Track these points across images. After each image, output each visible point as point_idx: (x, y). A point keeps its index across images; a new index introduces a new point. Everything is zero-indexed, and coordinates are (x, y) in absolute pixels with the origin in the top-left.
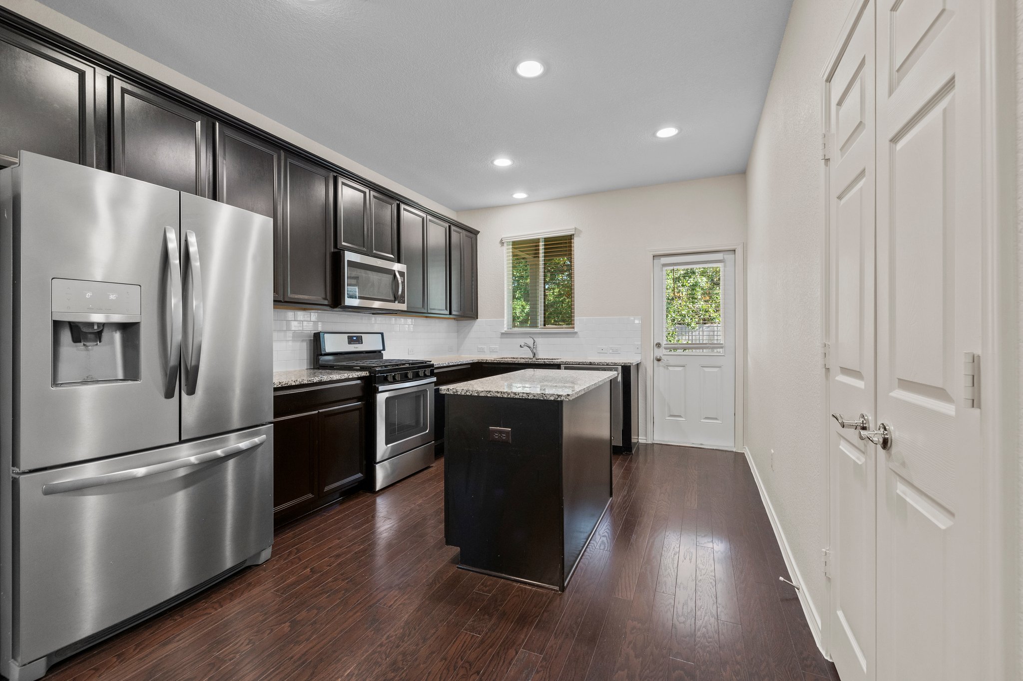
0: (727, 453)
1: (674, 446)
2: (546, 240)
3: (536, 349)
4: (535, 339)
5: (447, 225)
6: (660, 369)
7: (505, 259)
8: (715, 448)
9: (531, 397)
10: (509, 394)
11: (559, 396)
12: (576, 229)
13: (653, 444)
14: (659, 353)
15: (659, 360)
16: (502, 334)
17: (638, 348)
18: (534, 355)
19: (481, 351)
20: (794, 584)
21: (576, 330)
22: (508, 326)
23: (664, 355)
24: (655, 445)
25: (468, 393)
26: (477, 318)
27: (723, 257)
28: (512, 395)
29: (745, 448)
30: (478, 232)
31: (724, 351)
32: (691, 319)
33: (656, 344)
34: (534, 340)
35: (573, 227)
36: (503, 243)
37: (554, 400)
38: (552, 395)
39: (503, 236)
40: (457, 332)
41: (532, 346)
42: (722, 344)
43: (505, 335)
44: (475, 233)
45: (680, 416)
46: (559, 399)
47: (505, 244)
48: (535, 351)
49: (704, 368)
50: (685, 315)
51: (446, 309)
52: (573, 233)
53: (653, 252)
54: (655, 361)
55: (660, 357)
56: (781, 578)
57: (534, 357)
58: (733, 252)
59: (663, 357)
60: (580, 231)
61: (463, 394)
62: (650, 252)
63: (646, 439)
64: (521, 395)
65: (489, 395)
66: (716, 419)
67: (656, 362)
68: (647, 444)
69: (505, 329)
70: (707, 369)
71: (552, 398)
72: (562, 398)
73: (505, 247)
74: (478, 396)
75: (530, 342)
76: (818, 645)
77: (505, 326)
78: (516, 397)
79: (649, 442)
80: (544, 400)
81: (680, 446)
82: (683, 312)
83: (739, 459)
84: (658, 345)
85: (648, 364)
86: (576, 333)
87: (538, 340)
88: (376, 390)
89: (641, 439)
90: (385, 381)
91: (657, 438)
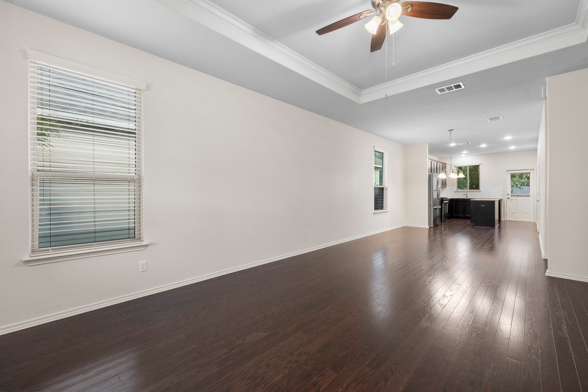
0: (532, 222)
1: (513, 221)
2: (470, 167)
6: (509, 201)
8: (527, 221)
12: (480, 163)
14: (509, 196)
15: (508, 198)
16: (455, 191)
17: (502, 195)
18: (467, 197)
21: (480, 190)
24: (507, 221)
26: (446, 187)
27: (531, 171)
29: (536, 221)
31: (530, 196)
37: (494, 201)
39: (455, 165)
43: (455, 192)
44: (446, 164)
45: (515, 213)
47: (455, 167)
53: (506, 170)
59: (510, 198)
60: (482, 164)
66: (527, 214)
68: (504, 221)
69: (456, 190)
70: (524, 201)
75: (465, 193)
79: (505, 220)
80: (492, 201)
83: (535, 224)
84: (508, 194)
85: (505, 200)
86: (481, 191)
87: (468, 193)
88: (443, 202)
89: (502, 219)
90: (444, 201)
91: (508, 219)
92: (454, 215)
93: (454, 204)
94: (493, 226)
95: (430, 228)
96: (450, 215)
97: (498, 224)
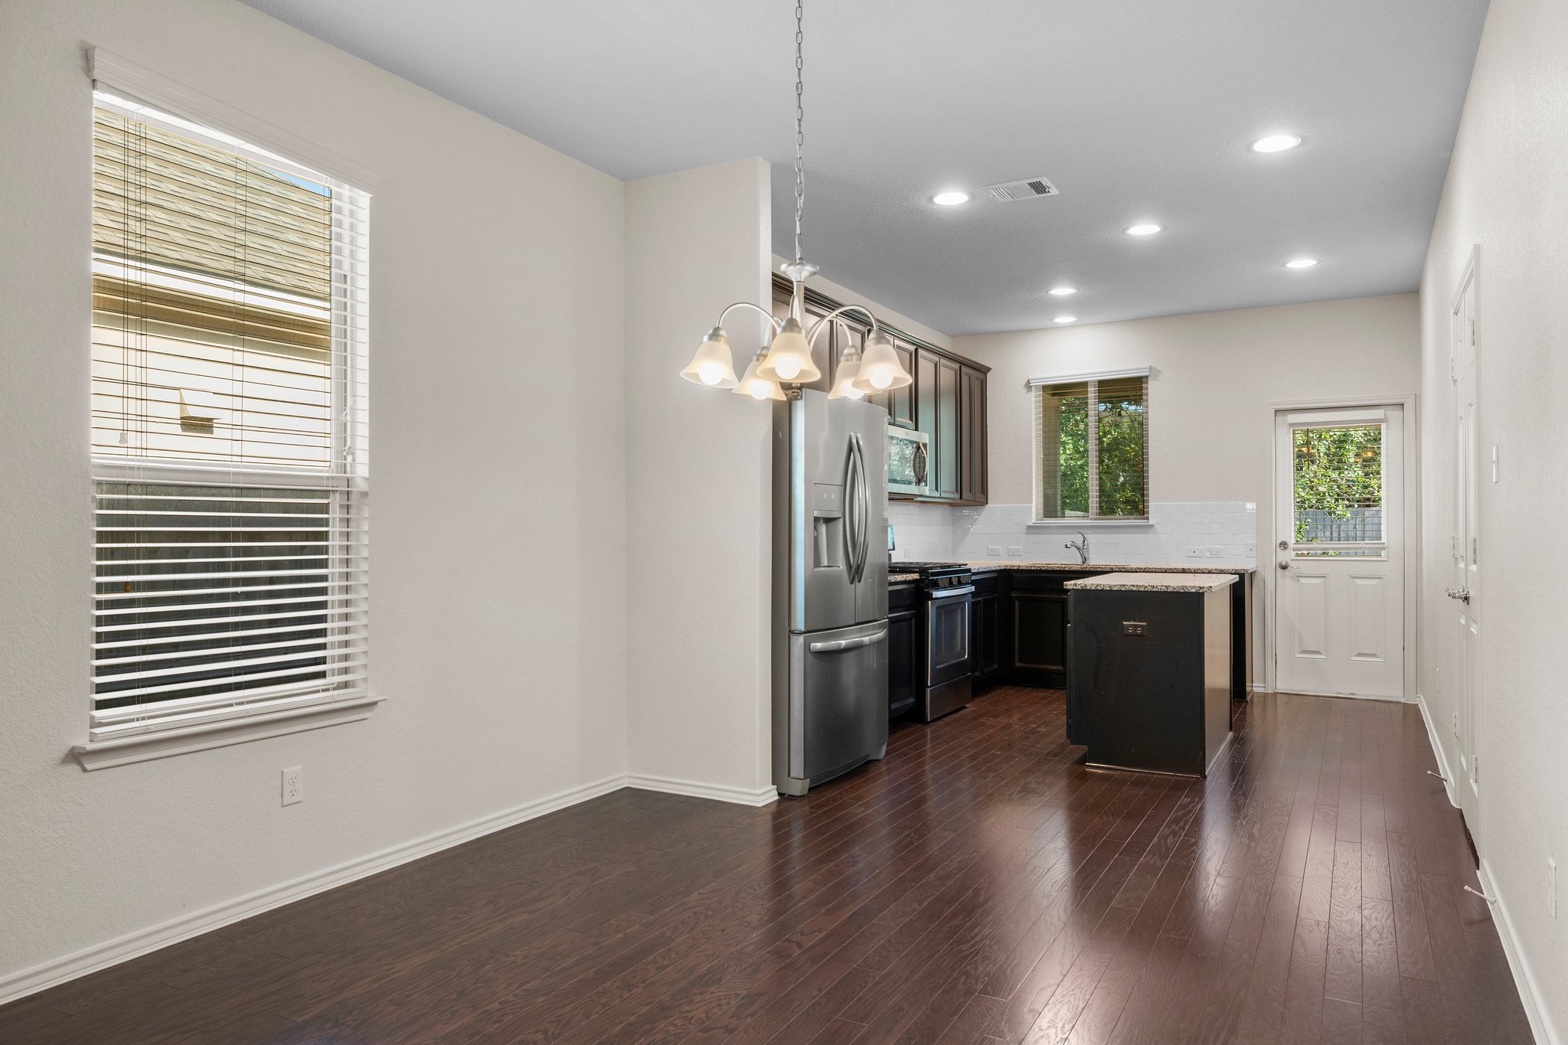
0: (1391, 705)
1: (1309, 696)
2: (1101, 383)
3: (1088, 551)
4: (1086, 536)
5: (957, 366)
6: (1285, 581)
7: (1033, 411)
8: (1372, 698)
9: (1170, 590)
10: (1145, 587)
11: (1201, 588)
12: (1151, 368)
13: (1275, 694)
14: (1285, 557)
15: (1284, 568)
16: (1029, 527)
17: (1251, 550)
18: (1085, 560)
19: (993, 554)
20: (1443, 776)
21: (1151, 522)
22: (1037, 514)
23: (1292, 560)
24: (1278, 696)
25: (1098, 588)
26: (987, 503)
27: (1385, 415)
28: (1150, 589)
29: (1419, 697)
30: (989, 369)
31: (1388, 554)
32: (1337, 500)
33: (1281, 544)
34: (1084, 538)
35: (1148, 366)
36: (1030, 387)
37: (1196, 592)
38: (1194, 587)
39: (1030, 377)
40: (953, 525)
41: (1081, 545)
42: (1384, 543)
43: (1032, 529)
44: (983, 371)
45: (1318, 652)
46: (1201, 591)
47: (1033, 389)
48: (1086, 554)
49: (1356, 580)
50: (1324, 494)
51: (957, 491)
52: (1148, 374)
53: (1275, 405)
54: (1278, 568)
55: (1287, 562)
56: (1429, 772)
57: (1084, 563)
58: (1401, 407)
59: (1291, 564)
60: (1158, 372)
61: (1093, 588)
62: (1270, 405)
63: (1265, 687)
64: (1160, 588)
65: (1123, 589)
66: (1374, 655)
67: (1279, 570)
68: (1265, 695)
69: (1033, 520)
70: (1359, 582)
71: (1194, 590)
72: (1205, 590)
73: (1033, 394)
74: (1111, 590)
75: (1079, 540)
76: (1452, 803)
77: (1034, 515)
78: (1154, 590)
79: (1270, 691)
80: (1185, 592)
81: (1318, 696)
82: (1321, 489)
83: (1411, 715)
84: (1284, 545)
85: (1268, 574)
86: (1151, 526)
87: (1091, 538)
88: (930, 597)
89: (1256, 686)
90: (936, 585)
91: (1283, 686)
92: (1018, 664)
93: (1017, 603)
94: (1194, 762)
95: (786, 805)
96: (996, 666)
97: (1231, 734)
